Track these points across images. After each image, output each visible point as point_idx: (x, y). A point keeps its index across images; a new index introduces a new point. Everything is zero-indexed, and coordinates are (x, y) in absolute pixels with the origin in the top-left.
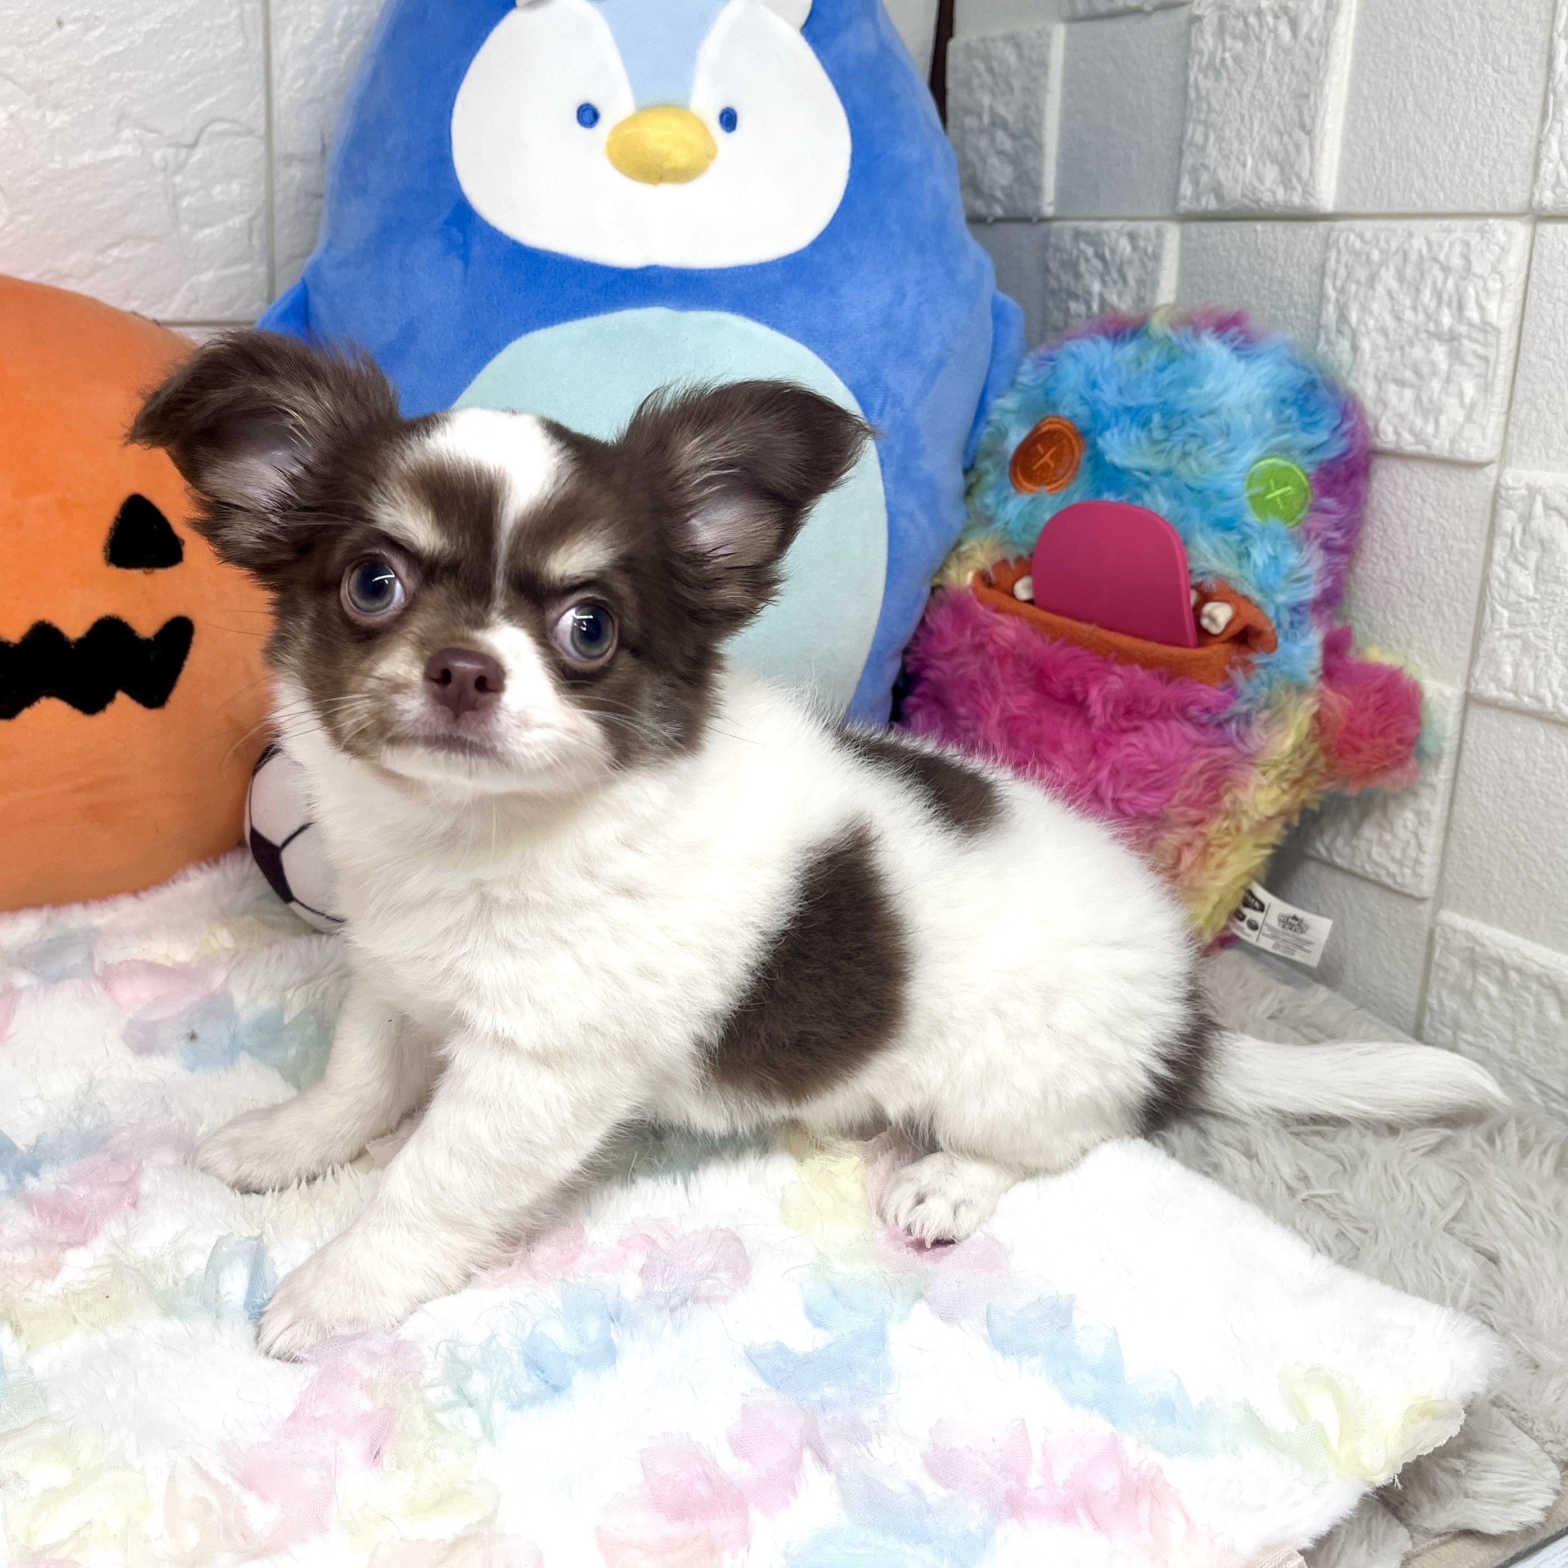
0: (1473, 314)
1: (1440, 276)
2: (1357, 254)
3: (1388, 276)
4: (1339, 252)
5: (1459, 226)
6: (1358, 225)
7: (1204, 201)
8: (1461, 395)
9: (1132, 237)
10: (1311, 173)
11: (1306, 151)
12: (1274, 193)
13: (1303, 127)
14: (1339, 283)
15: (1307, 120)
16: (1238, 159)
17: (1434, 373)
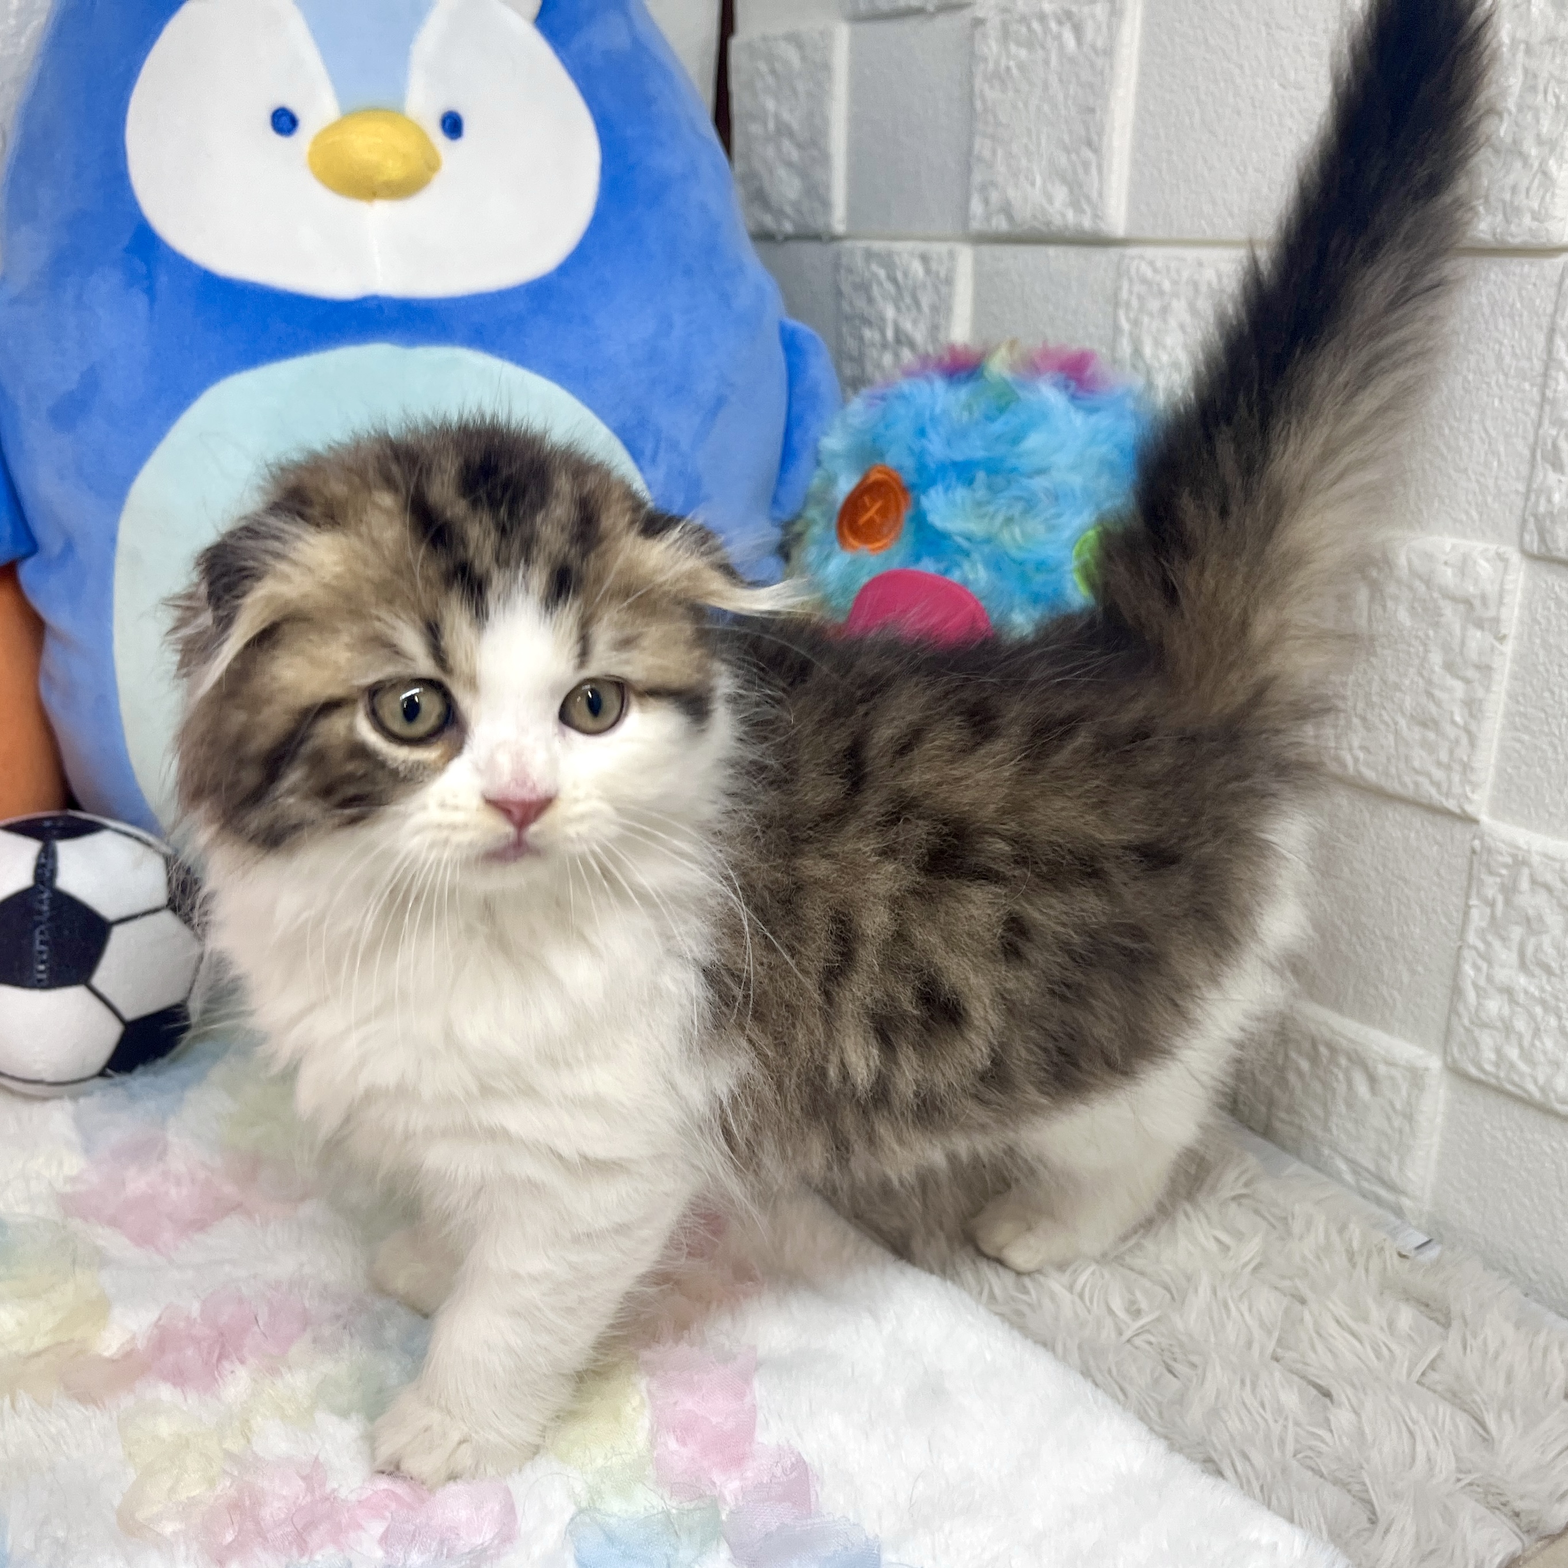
2: (1149, 284)
4: (1131, 280)
6: (1149, 252)
7: (994, 222)
9: (925, 259)
10: (1101, 195)
11: (1094, 171)
12: (1064, 215)
13: (1089, 144)
14: (1132, 315)
15: (1095, 138)
16: (1027, 178)
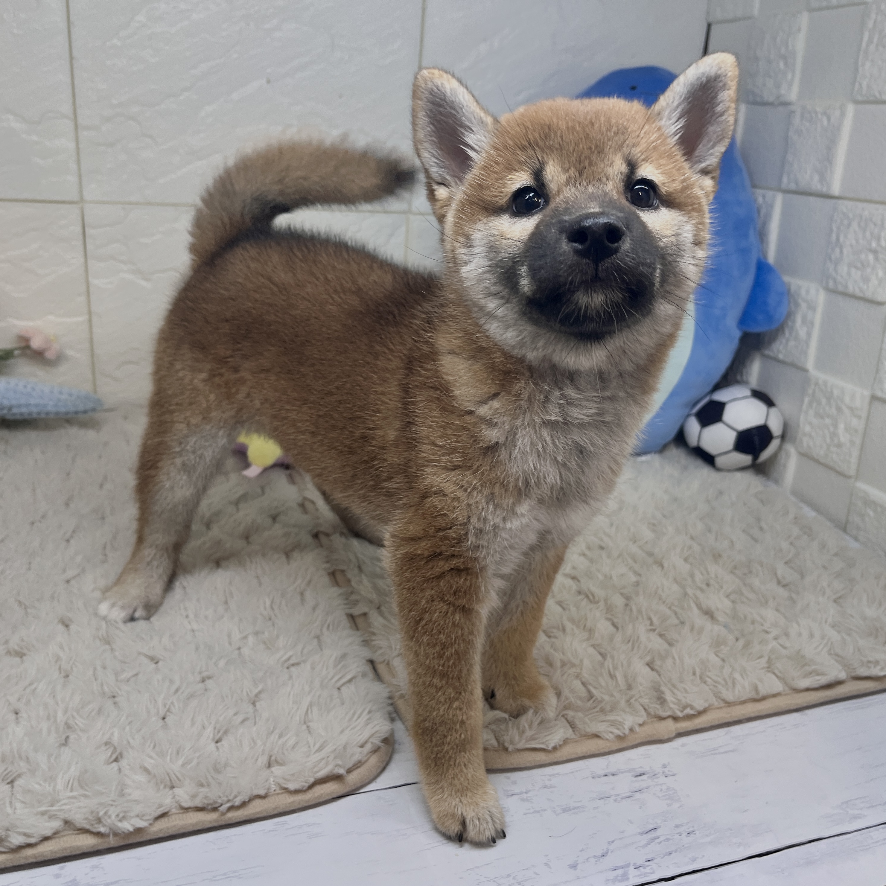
1: (872, 227)
3: (855, 225)
4: (838, 212)
5: (880, 208)
6: (846, 202)
7: (791, 186)
10: (830, 179)
11: (829, 171)
12: (817, 186)
13: (828, 160)
15: (830, 158)
16: (804, 170)
17: (869, 265)
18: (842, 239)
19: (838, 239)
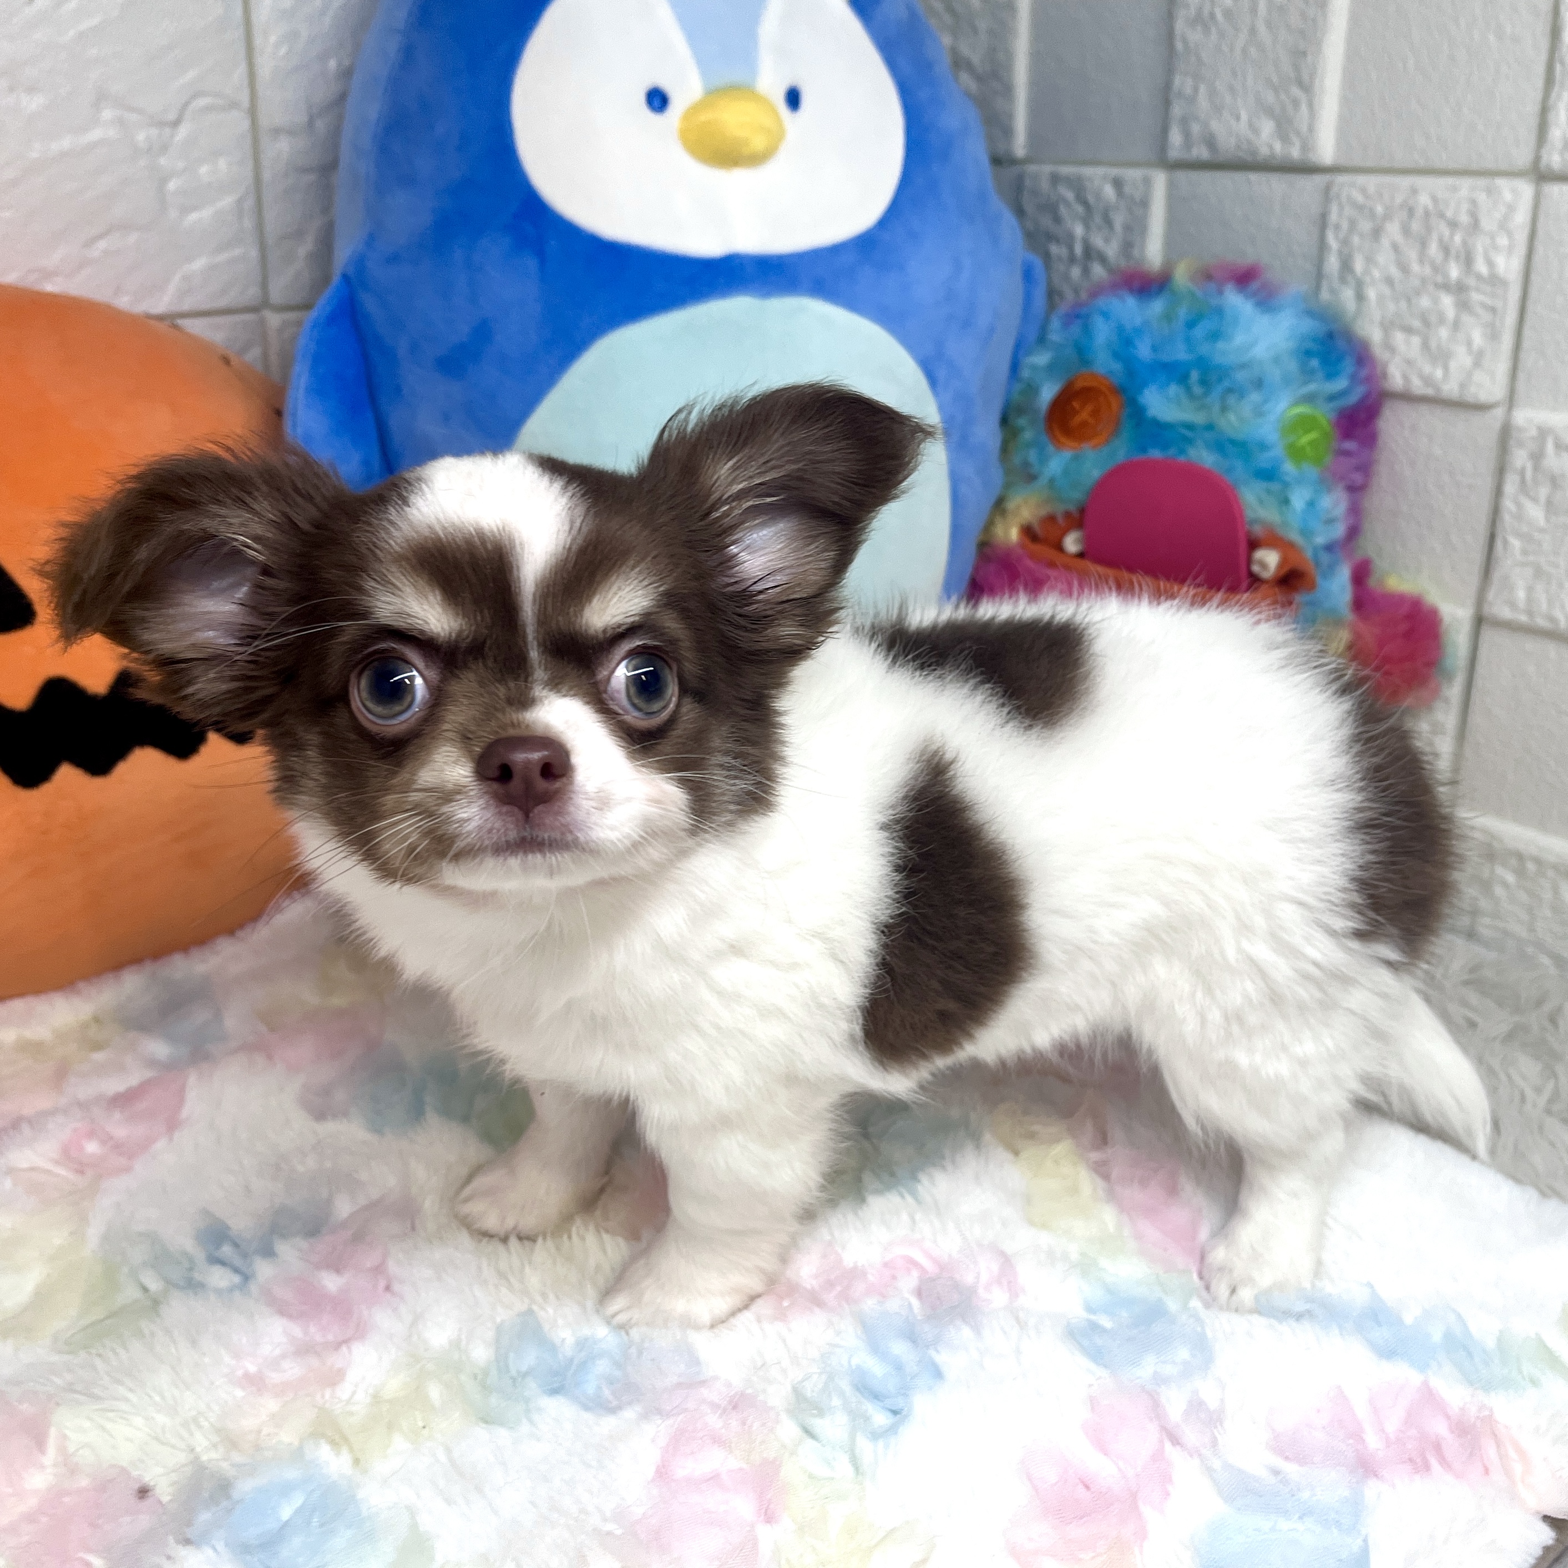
0: (1481, 267)
1: (1446, 232)
2: (1360, 208)
3: (1393, 230)
4: (1341, 205)
5: (1465, 185)
6: (1361, 179)
7: (1194, 151)
8: (1469, 343)
9: (1117, 182)
10: (1311, 129)
11: (1304, 108)
12: (1271, 147)
13: (1300, 84)
14: (1341, 235)
15: (1306, 77)
16: (1231, 113)
17: (1442, 320)
18: (1359, 265)
19: (1346, 265)
